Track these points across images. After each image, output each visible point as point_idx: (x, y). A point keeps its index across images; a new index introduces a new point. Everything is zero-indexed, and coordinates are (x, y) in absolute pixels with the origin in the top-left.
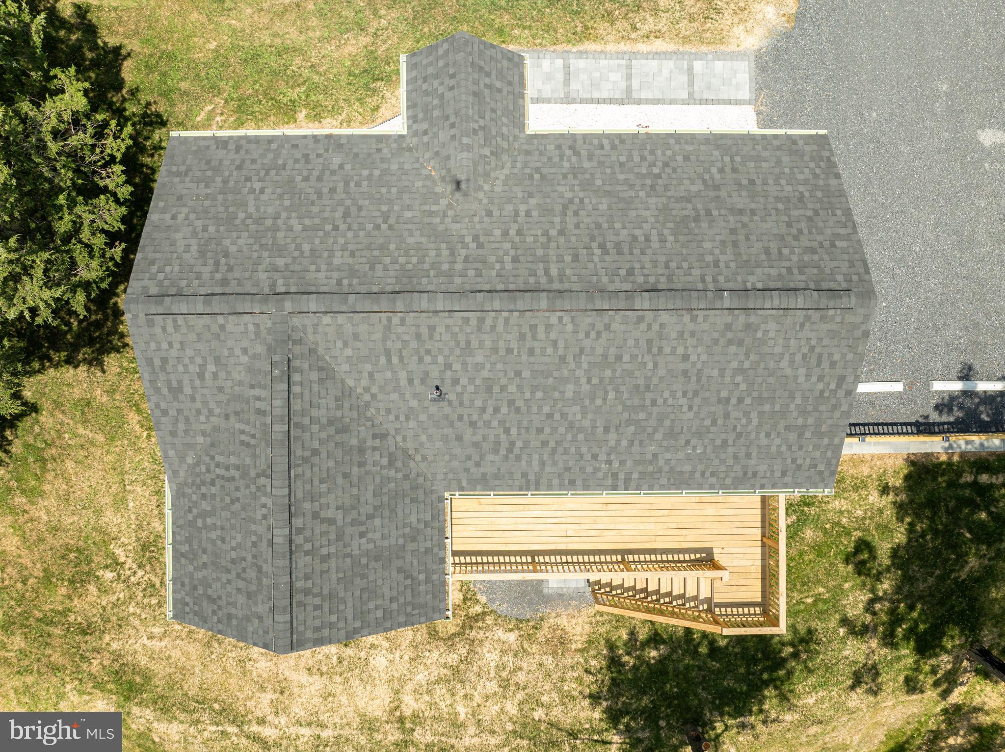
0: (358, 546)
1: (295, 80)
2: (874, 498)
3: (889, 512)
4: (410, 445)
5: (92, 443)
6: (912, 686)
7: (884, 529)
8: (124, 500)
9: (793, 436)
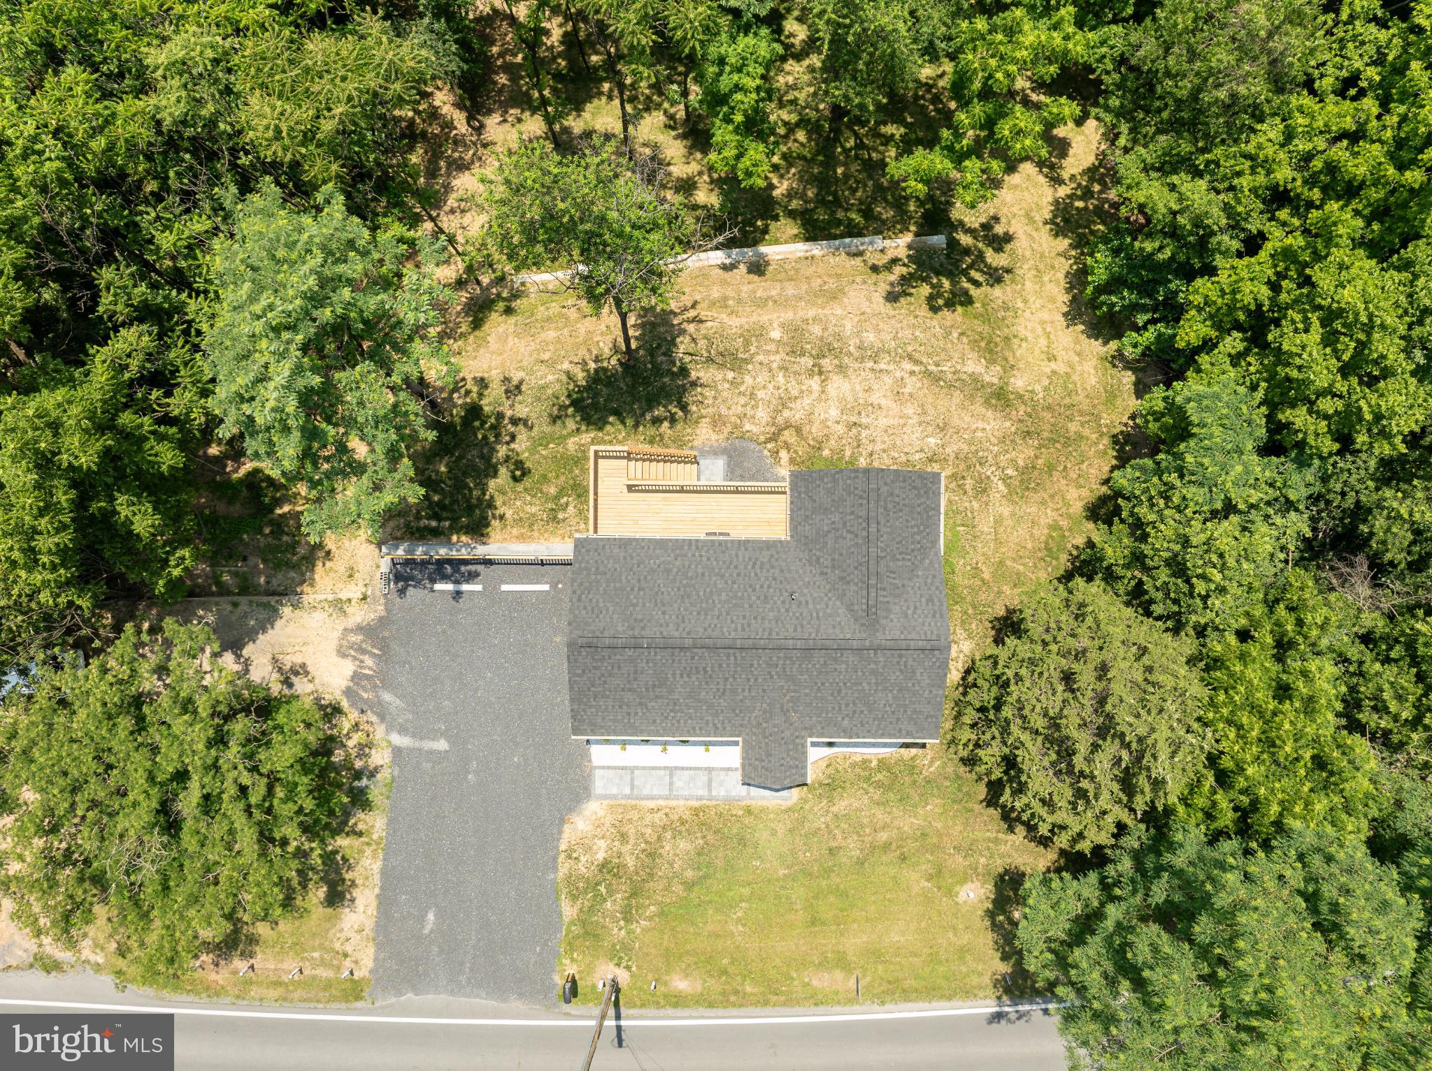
0: (836, 517)
1: (879, 785)
2: (509, 514)
3: (498, 503)
4: (808, 568)
5: (1014, 560)
6: (482, 383)
7: (502, 492)
8: (996, 522)
9: (602, 568)
